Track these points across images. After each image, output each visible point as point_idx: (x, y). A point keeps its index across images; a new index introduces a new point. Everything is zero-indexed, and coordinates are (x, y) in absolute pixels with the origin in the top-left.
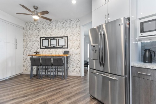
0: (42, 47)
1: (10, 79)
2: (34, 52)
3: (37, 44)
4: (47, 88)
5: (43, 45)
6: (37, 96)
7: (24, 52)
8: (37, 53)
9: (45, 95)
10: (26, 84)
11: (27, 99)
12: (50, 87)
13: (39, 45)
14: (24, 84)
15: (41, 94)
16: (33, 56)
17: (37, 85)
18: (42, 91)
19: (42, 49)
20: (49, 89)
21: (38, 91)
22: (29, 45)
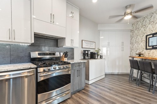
0: (148, 48)
1: (118, 75)
2: (137, 54)
3: (143, 44)
4: (132, 96)
5: (150, 45)
6: (115, 95)
7: (130, 53)
8: (140, 55)
9: (122, 99)
10: (121, 82)
11: (108, 92)
12: (136, 98)
13: (145, 45)
14: (120, 81)
15: (120, 96)
16: (133, 58)
17: (127, 87)
18: (124, 95)
19: (148, 50)
20: (133, 98)
21: (121, 92)
22: (134, 46)
